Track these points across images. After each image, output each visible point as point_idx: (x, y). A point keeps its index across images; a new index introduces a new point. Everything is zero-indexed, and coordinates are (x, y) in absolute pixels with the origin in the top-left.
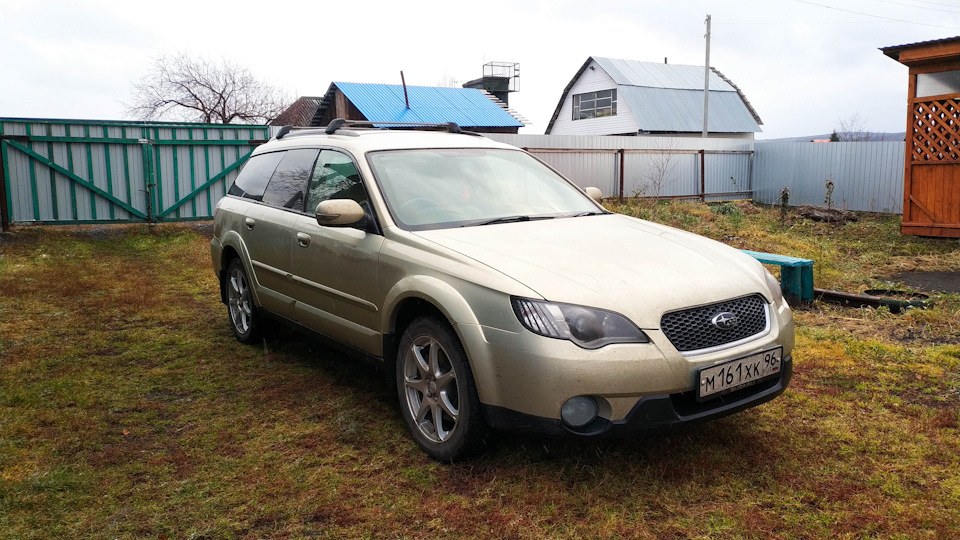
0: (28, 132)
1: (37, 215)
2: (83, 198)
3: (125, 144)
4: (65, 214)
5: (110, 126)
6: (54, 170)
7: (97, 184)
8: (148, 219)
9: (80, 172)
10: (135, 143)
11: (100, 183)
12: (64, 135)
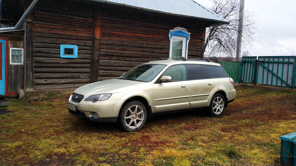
0: (264, 60)
1: (263, 83)
2: (275, 79)
3: (289, 63)
4: (274, 84)
5: (285, 58)
6: (268, 71)
7: (279, 75)
8: (291, 87)
9: (275, 71)
10: (291, 63)
11: (280, 75)
12: (272, 61)
